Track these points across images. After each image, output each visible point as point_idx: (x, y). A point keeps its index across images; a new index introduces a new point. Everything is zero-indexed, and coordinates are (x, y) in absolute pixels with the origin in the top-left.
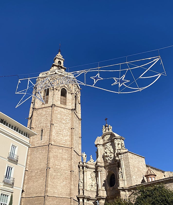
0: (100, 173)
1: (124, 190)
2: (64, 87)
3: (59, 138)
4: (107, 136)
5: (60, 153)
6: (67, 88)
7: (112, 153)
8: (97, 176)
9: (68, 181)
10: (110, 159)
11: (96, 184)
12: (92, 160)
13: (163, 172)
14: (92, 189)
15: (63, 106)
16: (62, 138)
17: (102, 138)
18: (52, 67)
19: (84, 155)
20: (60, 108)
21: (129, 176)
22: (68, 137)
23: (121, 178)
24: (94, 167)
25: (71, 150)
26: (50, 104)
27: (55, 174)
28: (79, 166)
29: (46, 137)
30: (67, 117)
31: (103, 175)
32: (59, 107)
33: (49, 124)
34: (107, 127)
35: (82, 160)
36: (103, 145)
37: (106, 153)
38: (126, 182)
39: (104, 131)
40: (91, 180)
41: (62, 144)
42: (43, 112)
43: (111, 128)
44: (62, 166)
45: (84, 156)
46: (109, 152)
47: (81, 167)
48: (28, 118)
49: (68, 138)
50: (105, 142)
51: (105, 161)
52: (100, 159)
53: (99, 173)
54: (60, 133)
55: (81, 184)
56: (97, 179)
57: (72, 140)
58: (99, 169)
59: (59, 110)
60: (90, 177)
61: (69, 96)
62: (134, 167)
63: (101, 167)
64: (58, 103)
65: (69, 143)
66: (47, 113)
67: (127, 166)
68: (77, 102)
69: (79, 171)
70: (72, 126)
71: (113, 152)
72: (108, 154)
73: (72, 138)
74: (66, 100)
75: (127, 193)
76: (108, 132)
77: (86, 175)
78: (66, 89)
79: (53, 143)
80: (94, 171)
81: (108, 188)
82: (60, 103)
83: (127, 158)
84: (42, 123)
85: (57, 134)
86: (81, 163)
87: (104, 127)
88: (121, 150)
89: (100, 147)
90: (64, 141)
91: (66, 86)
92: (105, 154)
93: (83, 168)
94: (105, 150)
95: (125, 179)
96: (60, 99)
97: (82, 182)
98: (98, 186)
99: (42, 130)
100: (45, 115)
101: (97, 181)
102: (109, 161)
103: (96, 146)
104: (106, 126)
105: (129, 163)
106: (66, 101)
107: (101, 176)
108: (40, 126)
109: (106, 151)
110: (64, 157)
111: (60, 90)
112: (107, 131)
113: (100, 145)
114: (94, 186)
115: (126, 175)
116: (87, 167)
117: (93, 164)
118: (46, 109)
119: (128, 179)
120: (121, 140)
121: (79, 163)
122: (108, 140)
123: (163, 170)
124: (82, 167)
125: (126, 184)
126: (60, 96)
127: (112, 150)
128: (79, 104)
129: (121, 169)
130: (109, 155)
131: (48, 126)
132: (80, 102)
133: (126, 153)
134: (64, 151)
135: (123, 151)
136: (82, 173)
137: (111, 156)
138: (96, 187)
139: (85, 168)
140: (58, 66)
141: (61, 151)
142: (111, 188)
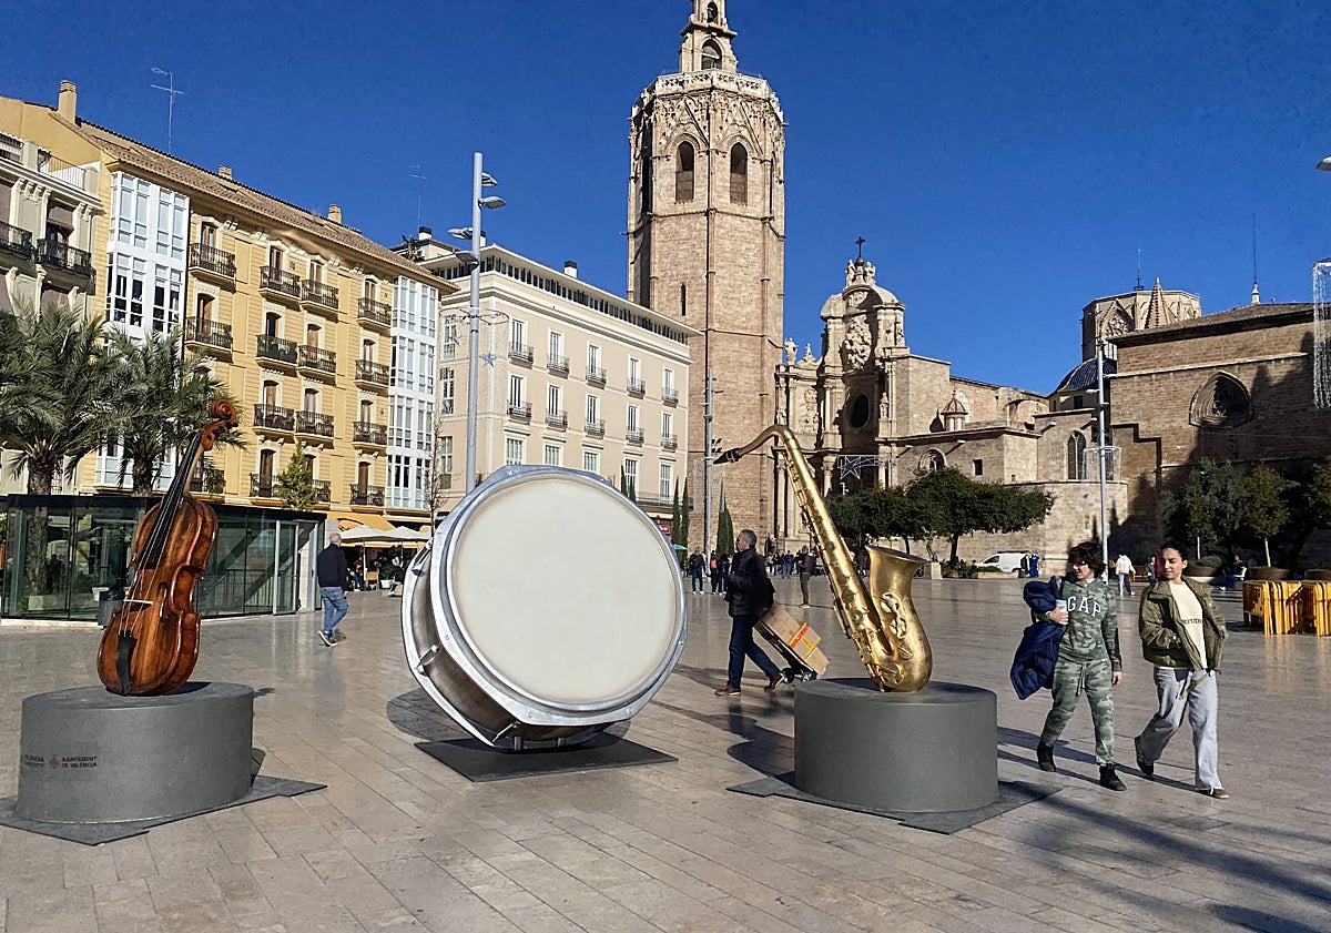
0: (831, 394)
1: (887, 443)
2: (738, 140)
3: (731, 312)
4: (857, 295)
5: (734, 351)
6: (747, 140)
7: (867, 344)
8: (821, 398)
9: (755, 417)
10: (860, 360)
11: (817, 418)
12: (810, 359)
13: (995, 388)
14: (807, 430)
15: (737, 209)
16: (739, 309)
17: (844, 299)
18: (688, 35)
19: (792, 345)
20: (729, 217)
21: (904, 412)
22: (753, 306)
23: (883, 417)
24: (813, 374)
25: (763, 342)
26: (699, 204)
27: (725, 402)
28: (776, 375)
29: (696, 307)
30: (749, 246)
31: (837, 397)
32: (727, 214)
33: (701, 270)
34: (860, 268)
35: (786, 359)
36: (845, 319)
37: (851, 343)
38: (894, 425)
39: (852, 277)
40: (805, 407)
41: (738, 327)
42: (682, 228)
43: (871, 272)
44: (740, 383)
45: (790, 350)
46: (860, 340)
47: (782, 379)
48: (628, 234)
49: (754, 308)
50: (852, 311)
51: (846, 364)
52: (833, 357)
53: (828, 393)
54: (731, 295)
55: (782, 419)
56: (819, 406)
57: (763, 312)
58: (829, 383)
59: (727, 226)
60: (803, 400)
61: (755, 171)
62: (920, 392)
63: (834, 377)
64: (723, 201)
65: (756, 322)
66: (695, 234)
67: (903, 391)
68: (775, 179)
69: (777, 388)
70: (764, 271)
71: (869, 341)
72: (857, 347)
73: (763, 308)
74: (745, 183)
75: (895, 448)
76: (864, 283)
77: (794, 397)
78: (744, 143)
79: (716, 326)
80: (813, 387)
81: (848, 428)
82: (729, 201)
83: (905, 372)
84: (679, 264)
85: (725, 300)
86: (782, 369)
87: (852, 265)
88: (894, 350)
89: (834, 323)
90: (744, 319)
91: (745, 133)
92: (848, 347)
93: (787, 381)
94: (849, 332)
95: (894, 419)
96: (729, 185)
97: (785, 415)
98: (821, 422)
99: (683, 287)
100: (688, 239)
101: (819, 411)
102: (856, 365)
103: (825, 319)
104: (857, 265)
105: (907, 383)
106: (746, 188)
107: (831, 399)
108: (675, 273)
109: (850, 336)
110: (744, 359)
111: (729, 152)
112: (861, 281)
113: (834, 318)
114: (811, 423)
115: (898, 410)
116: (796, 378)
117: (812, 367)
118: (688, 221)
119: (902, 418)
120: (897, 311)
121: (778, 367)
122: (860, 307)
123: (996, 384)
124: (784, 378)
125: (894, 429)
126: (727, 174)
127: (868, 337)
128: (780, 182)
129: (888, 396)
130: (860, 348)
131: (701, 277)
132: (781, 178)
133: (903, 358)
134: (745, 345)
135: (897, 353)
136: (782, 393)
137: (863, 351)
138: (817, 425)
139: (791, 379)
140: (709, 30)
141: (736, 345)
142: (856, 431)
